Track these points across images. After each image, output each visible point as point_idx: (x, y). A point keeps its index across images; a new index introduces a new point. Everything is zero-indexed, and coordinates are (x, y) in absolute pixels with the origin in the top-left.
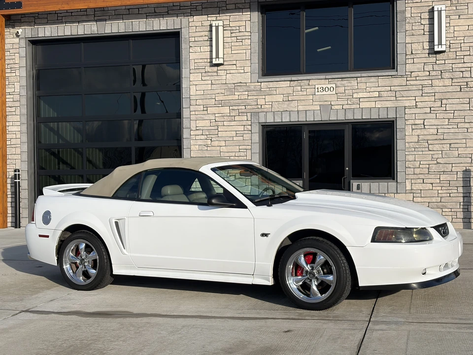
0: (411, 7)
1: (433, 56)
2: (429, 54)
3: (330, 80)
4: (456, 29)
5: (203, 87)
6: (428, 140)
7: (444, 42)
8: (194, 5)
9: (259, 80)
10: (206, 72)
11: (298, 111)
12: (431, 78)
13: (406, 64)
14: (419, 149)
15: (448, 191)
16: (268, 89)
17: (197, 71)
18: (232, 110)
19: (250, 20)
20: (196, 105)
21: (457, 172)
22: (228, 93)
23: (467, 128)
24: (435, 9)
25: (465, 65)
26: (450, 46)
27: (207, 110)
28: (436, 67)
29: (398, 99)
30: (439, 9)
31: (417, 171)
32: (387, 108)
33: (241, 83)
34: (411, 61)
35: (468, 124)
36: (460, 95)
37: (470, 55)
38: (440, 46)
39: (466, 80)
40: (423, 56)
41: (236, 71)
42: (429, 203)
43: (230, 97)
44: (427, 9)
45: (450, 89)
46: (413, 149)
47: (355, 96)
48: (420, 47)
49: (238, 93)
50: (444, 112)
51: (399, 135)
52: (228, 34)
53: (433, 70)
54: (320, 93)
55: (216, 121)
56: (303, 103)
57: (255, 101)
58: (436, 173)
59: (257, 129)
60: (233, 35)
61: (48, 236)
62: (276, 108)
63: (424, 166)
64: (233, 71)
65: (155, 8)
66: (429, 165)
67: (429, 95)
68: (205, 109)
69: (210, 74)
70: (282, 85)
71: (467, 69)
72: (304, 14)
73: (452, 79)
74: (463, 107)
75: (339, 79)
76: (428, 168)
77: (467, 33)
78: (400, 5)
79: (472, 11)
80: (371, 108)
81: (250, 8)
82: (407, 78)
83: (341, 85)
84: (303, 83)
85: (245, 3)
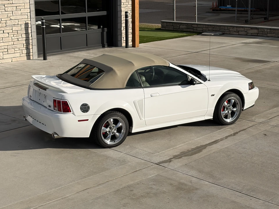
6: (4, 4)
15: (17, 37)
21: (21, 25)
31: (0, 25)
42: (7, 46)
58: (10, 26)
61: (87, 120)
63: (3, 22)
66: (6, 21)
76: (6, 23)
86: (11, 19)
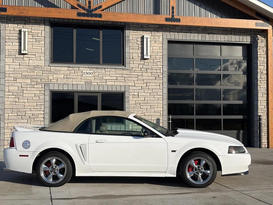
0: (132, 35)
1: (143, 60)
2: (141, 59)
3: (90, 68)
4: (154, 48)
5: (14, 66)
7: (149, 54)
8: (9, 17)
10: (16, 58)
12: (142, 71)
13: (130, 63)
14: (136, 108)
16: (55, 71)
17: (10, 57)
18: (33, 81)
19: (44, 31)
20: (9, 77)
21: (154, 120)
22: (30, 71)
23: (158, 98)
24: (145, 37)
25: (158, 67)
26: (151, 56)
27: (16, 80)
28: (144, 66)
29: (126, 81)
30: (147, 37)
32: (121, 85)
33: (38, 66)
34: (132, 62)
35: (159, 96)
36: (155, 81)
37: (160, 62)
38: (147, 56)
39: (158, 74)
40: (138, 60)
41: (35, 59)
43: (31, 74)
44: (140, 36)
45: (151, 78)
46: (133, 108)
47: (104, 78)
48: (137, 56)
49: (37, 72)
50: (148, 89)
51: (126, 100)
52: (31, 37)
53: (143, 68)
55: (22, 87)
56: (75, 80)
57: (47, 77)
59: (48, 93)
60: (34, 38)
61: (28, 156)
62: (59, 82)
64: (34, 59)
67: (141, 80)
68: (15, 79)
69: (18, 59)
70: (63, 69)
71: (159, 68)
72: (75, 31)
73: (152, 73)
74: (156, 87)
75: (95, 69)
77: (159, 51)
78: (127, 32)
79: (161, 39)
80: (112, 85)
81: (44, 23)
82: (130, 70)
83: (97, 71)
84: (75, 69)
85: (41, 20)
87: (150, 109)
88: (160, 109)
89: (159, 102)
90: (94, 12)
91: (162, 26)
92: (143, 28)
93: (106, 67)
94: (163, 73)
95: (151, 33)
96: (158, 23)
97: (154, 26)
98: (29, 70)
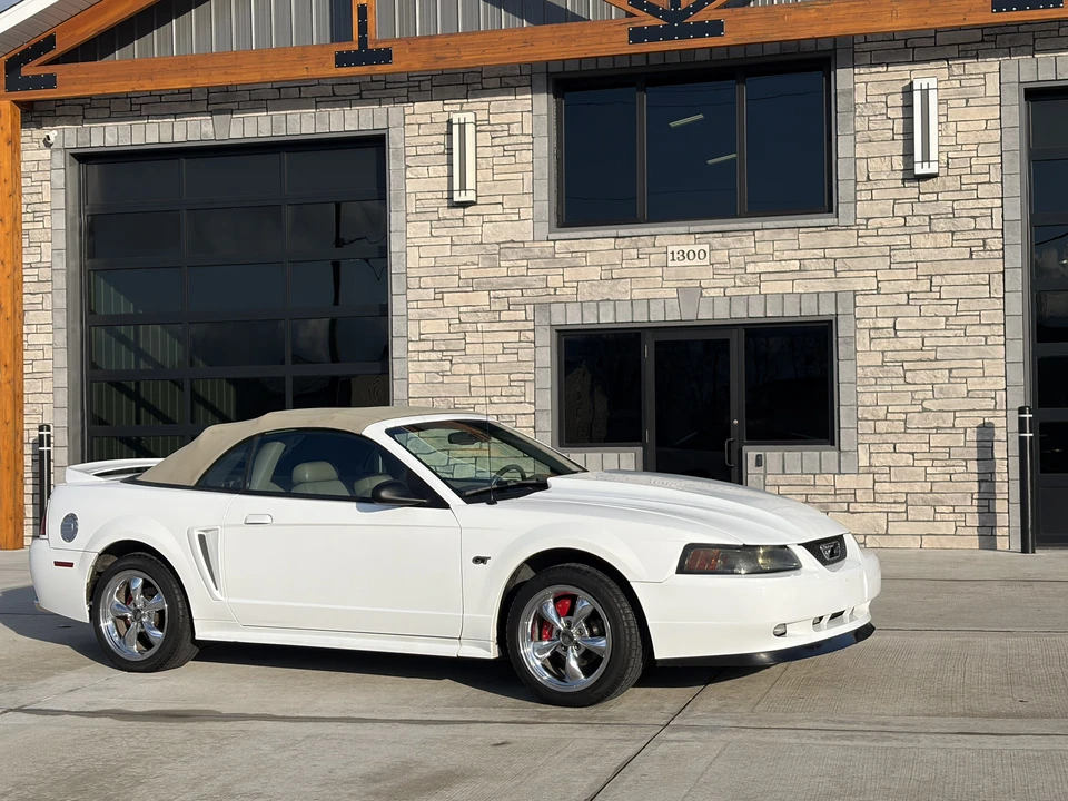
0: (866, 83)
1: (912, 184)
2: (904, 180)
3: (697, 236)
4: (961, 127)
5: (435, 251)
6: (903, 362)
7: (934, 155)
8: (415, 79)
9: (552, 236)
10: (439, 220)
11: (631, 300)
12: (907, 230)
13: (856, 202)
14: (885, 381)
15: (947, 470)
16: (569, 255)
17: (423, 217)
18: (495, 298)
19: (532, 111)
20: (420, 288)
21: (965, 429)
22: (487, 263)
23: (986, 337)
24: (916, 86)
25: (980, 204)
26: (948, 163)
27: (442, 299)
28: (919, 209)
29: (839, 275)
30: (925, 87)
31: (882, 426)
32: (818, 294)
33: (513, 241)
34: (865, 196)
35: (986, 327)
36: (971, 266)
37: (990, 182)
38: (926, 164)
39: (983, 235)
40: (892, 184)
41: (503, 218)
42: (907, 494)
43: (491, 272)
44: (899, 87)
45: (949, 254)
46: (873, 381)
47: (751, 268)
48: (885, 166)
49: (508, 264)
50: (935, 302)
51: (842, 351)
52: (485, 139)
53: (913, 215)
54: (677, 263)
55: (461, 322)
56: (643, 284)
57: (543, 280)
58: (921, 431)
59: (546, 339)
60: (497, 141)
61: (71, 565)
62: (585, 294)
63: (896, 416)
64: (497, 218)
65: (333, 85)
66: (906, 413)
68: (439, 296)
69: (448, 223)
70: (599, 247)
71: (984, 211)
72: (643, 99)
73: (953, 233)
74: (975, 291)
75: (716, 235)
76: (905, 421)
77: (984, 137)
78: (843, 77)
79: (993, 87)
80: (783, 294)
81: (531, 86)
82: (858, 230)
83: (722, 245)
84: (642, 242)
85: (521, 75)
86: (924, 410)
87: (949, 383)
88: (996, 383)
89: (989, 353)
90: (691, 21)
91: (997, 31)
92: (914, 48)
93: (759, 225)
94: (1003, 230)
95: (949, 67)
96: (958, 21)
97: (959, 37)
98: (484, 259)
